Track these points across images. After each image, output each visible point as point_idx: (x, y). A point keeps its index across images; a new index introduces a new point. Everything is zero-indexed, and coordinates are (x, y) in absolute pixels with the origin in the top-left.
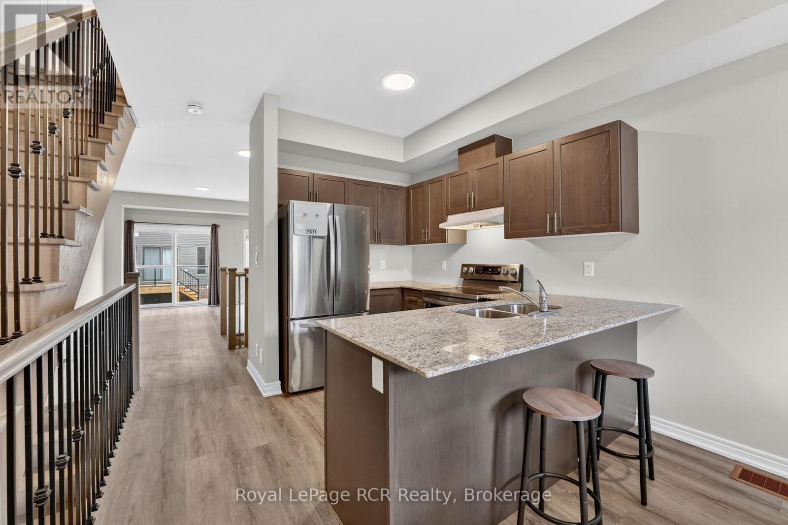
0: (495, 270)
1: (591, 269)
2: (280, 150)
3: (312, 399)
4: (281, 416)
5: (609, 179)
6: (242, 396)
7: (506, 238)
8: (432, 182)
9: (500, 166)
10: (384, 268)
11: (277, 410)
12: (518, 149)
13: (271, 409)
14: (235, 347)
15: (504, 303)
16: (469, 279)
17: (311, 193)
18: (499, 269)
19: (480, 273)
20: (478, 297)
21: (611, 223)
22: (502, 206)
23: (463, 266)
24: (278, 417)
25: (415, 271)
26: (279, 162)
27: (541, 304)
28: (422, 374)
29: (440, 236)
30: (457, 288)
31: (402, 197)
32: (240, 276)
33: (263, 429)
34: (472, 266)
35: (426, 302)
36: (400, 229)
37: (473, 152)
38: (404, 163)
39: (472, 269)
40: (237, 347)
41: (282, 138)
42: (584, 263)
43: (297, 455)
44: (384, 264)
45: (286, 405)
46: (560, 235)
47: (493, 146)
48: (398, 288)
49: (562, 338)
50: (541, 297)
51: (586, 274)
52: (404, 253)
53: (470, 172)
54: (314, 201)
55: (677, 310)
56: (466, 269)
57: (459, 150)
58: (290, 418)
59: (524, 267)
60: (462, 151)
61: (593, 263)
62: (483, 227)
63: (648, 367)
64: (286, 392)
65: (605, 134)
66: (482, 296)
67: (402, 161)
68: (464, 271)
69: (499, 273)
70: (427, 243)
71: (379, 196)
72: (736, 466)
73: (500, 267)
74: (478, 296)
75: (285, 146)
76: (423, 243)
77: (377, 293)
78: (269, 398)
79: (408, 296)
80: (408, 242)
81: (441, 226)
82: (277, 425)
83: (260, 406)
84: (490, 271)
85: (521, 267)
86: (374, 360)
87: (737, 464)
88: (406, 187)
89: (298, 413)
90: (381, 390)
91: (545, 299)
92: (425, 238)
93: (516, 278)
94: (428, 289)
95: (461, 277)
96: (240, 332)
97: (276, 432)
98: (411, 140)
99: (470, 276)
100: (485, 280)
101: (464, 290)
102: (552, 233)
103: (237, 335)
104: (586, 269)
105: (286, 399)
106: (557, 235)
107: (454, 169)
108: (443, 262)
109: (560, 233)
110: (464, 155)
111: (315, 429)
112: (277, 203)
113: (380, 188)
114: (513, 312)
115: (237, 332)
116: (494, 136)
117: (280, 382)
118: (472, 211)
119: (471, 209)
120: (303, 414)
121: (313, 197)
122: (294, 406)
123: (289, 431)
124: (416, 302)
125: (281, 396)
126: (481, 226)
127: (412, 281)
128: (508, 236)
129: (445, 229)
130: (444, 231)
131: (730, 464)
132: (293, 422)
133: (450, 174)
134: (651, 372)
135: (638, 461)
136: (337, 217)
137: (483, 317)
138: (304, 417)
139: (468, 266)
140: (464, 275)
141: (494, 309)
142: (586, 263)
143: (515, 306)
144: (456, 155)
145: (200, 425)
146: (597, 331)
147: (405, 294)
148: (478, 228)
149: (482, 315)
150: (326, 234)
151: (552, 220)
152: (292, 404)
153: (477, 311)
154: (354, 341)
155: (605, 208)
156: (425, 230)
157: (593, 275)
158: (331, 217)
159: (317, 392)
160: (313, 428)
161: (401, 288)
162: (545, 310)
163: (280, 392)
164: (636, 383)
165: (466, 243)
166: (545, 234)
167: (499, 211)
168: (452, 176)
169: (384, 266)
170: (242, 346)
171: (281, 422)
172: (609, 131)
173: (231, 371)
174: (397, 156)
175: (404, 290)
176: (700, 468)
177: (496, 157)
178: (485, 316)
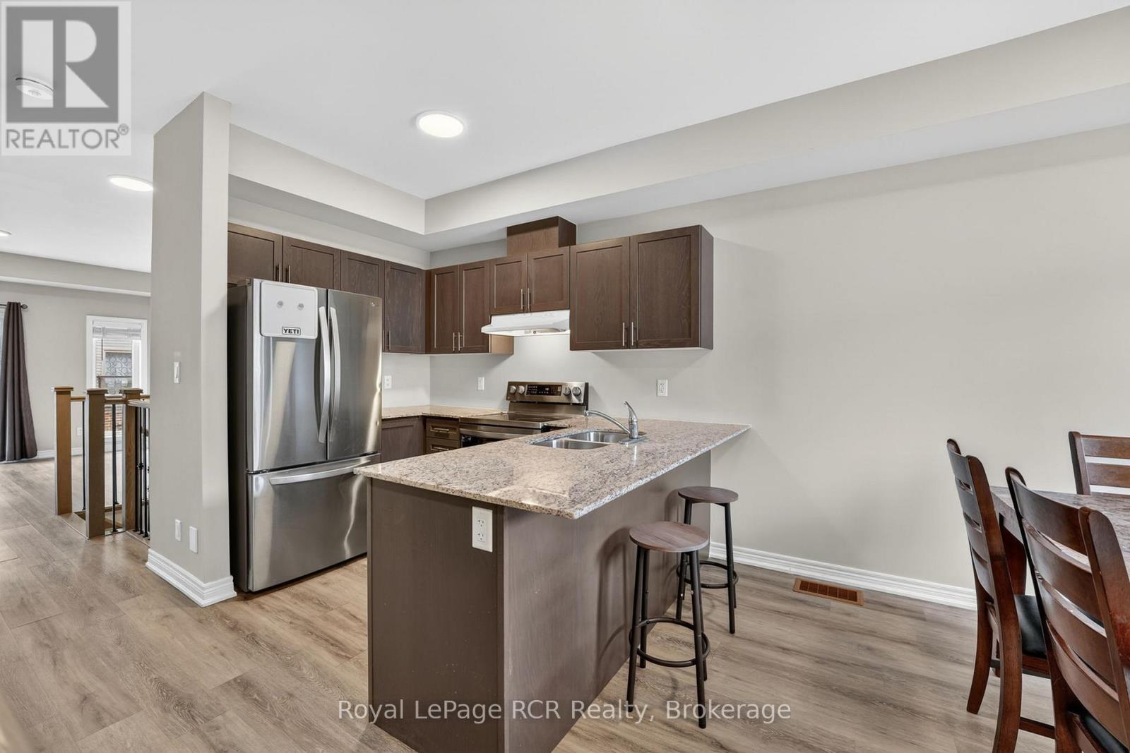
0: (553, 389)
1: (665, 389)
2: (232, 195)
3: (295, 596)
4: (249, 630)
5: (690, 289)
6: (157, 613)
7: (572, 349)
8: (467, 268)
9: (565, 257)
10: (390, 387)
11: (237, 622)
12: (585, 241)
13: (226, 623)
14: (104, 534)
15: (579, 432)
16: (517, 402)
17: (277, 269)
18: (559, 388)
19: (534, 394)
20: (541, 425)
21: (690, 337)
22: (568, 309)
23: (510, 384)
24: (244, 632)
25: (435, 391)
26: (230, 215)
27: (631, 429)
28: (567, 517)
29: (480, 344)
30: (502, 414)
31: (421, 284)
32: (114, 402)
33: (222, 655)
34: (523, 384)
35: (464, 435)
36: (417, 331)
37: (527, 235)
38: (425, 236)
39: (522, 389)
40: (108, 532)
41: (234, 174)
42: (657, 381)
43: (302, 678)
44: (390, 382)
45: (252, 612)
46: (637, 348)
47: (555, 231)
48: (418, 416)
49: (672, 465)
50: (631, 422)
51: (660, 394)
52: (420, 365)
53: (524, 262)
54: (282, 281)
55: (748, 430)
56: (514, 388)
57: (509, 229)
58: (266, 629)
59: (590, 385)
60: (512, 231)
61: (667, 381)
62: (537, 334)
63: (732, 492)
64: (244, 591)
65: (686, 238)
66: (546, 424)
67: (422, 232)
68: (512, 391)
69: (559, 394)
70: (460, 352)
71: (387, 281)
72: (797, 580)
73: (561, 386)
74: (541, 423)
75: (240, 189)
76: (454, 352)
77: (389, 425)
78: (212, 606)
79: (433, 427)
80: (428, 349)
81: (485, 330)
82: (248, 645)
83: (200, 621)
84: (546, 391)
85: (587, 385)
86: (476, 511)
87: (796, 577)
88: (427, 271)
89: (278, 620)
90: (489, 548)
91: (635, 423)
92: (456, 345)
93: (580, 400)
94: (467, 416)
95: (507, 399)
96: (115, 502)
97: (249, 654)
98: (436, 205)
99: (518, 399)
100: (539, 403)
101: (512, 417)
102: (628, 346)
103: (108, 510)
104: (660, 387)
105: (247, 603)
106: (633, 348)
107: (500, 253)
108: (479, 379)
109: (637, 346)
110: (515, 237)
111: (318, 637)
112: (227, 282)
113: (388, 270)
114: (590, 440)
115: (108, 503)
116: (557, 218)
117: (232, 578)
118: (527, 312)
119: (526, 310)
120: (288, 619)
121: (281, 274)
122: (267, 611)
123: (273, 648)
124: (446, 436)
125: (237, 600)
126: (535, 332)
127: (431, 405)
128: (574, 346)
129: (488, 335)
130: (486, 336)
131: (792, 578)
132: (275, 634)
133: (496, 259)
134: (734, 496)
135: (727, 589)
136: (333, 311)
137: (561, 447)
138: (291, 623)
139: (517, 384)
140: (511, 396)
141: (571, 438)
142: (660, 381)
143: (592, 434)
144: (504, 235)
145: (82, 676)
146: (697, 455)
147: (429, 425)
148: (530, 334)
149: (560, 445)
150: (314, 336)
151: (628, 330)
152: (263, 608)
153: (554, 442)
154: (443, 489)
155: (685, 320)
156: (456, 334)
157: (667, 395)
158: (323, 309)
159: (300, 584)
160: (314, 637)
161: (422, 416)
162: (636, 437)
163: (234, 594)
164: (724, 508)
165: (513, 354)
166: (619, 347)
167: (563, 316)
168: (498, 263)
169: (390, 384)
170: (119, 530)
171: (253, 639)
172: (690, 235)
173: (110, 574)
174: (415, 224)
175: (428, 419)
176: (770, 588)
177: (559, 247)
178: (563, 446)
